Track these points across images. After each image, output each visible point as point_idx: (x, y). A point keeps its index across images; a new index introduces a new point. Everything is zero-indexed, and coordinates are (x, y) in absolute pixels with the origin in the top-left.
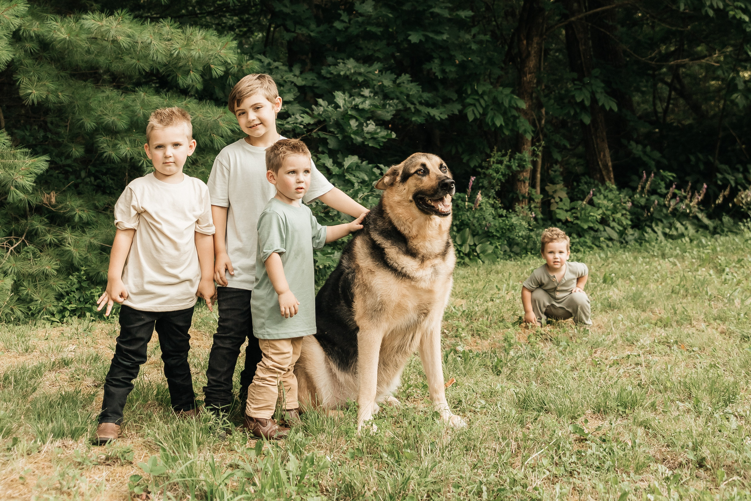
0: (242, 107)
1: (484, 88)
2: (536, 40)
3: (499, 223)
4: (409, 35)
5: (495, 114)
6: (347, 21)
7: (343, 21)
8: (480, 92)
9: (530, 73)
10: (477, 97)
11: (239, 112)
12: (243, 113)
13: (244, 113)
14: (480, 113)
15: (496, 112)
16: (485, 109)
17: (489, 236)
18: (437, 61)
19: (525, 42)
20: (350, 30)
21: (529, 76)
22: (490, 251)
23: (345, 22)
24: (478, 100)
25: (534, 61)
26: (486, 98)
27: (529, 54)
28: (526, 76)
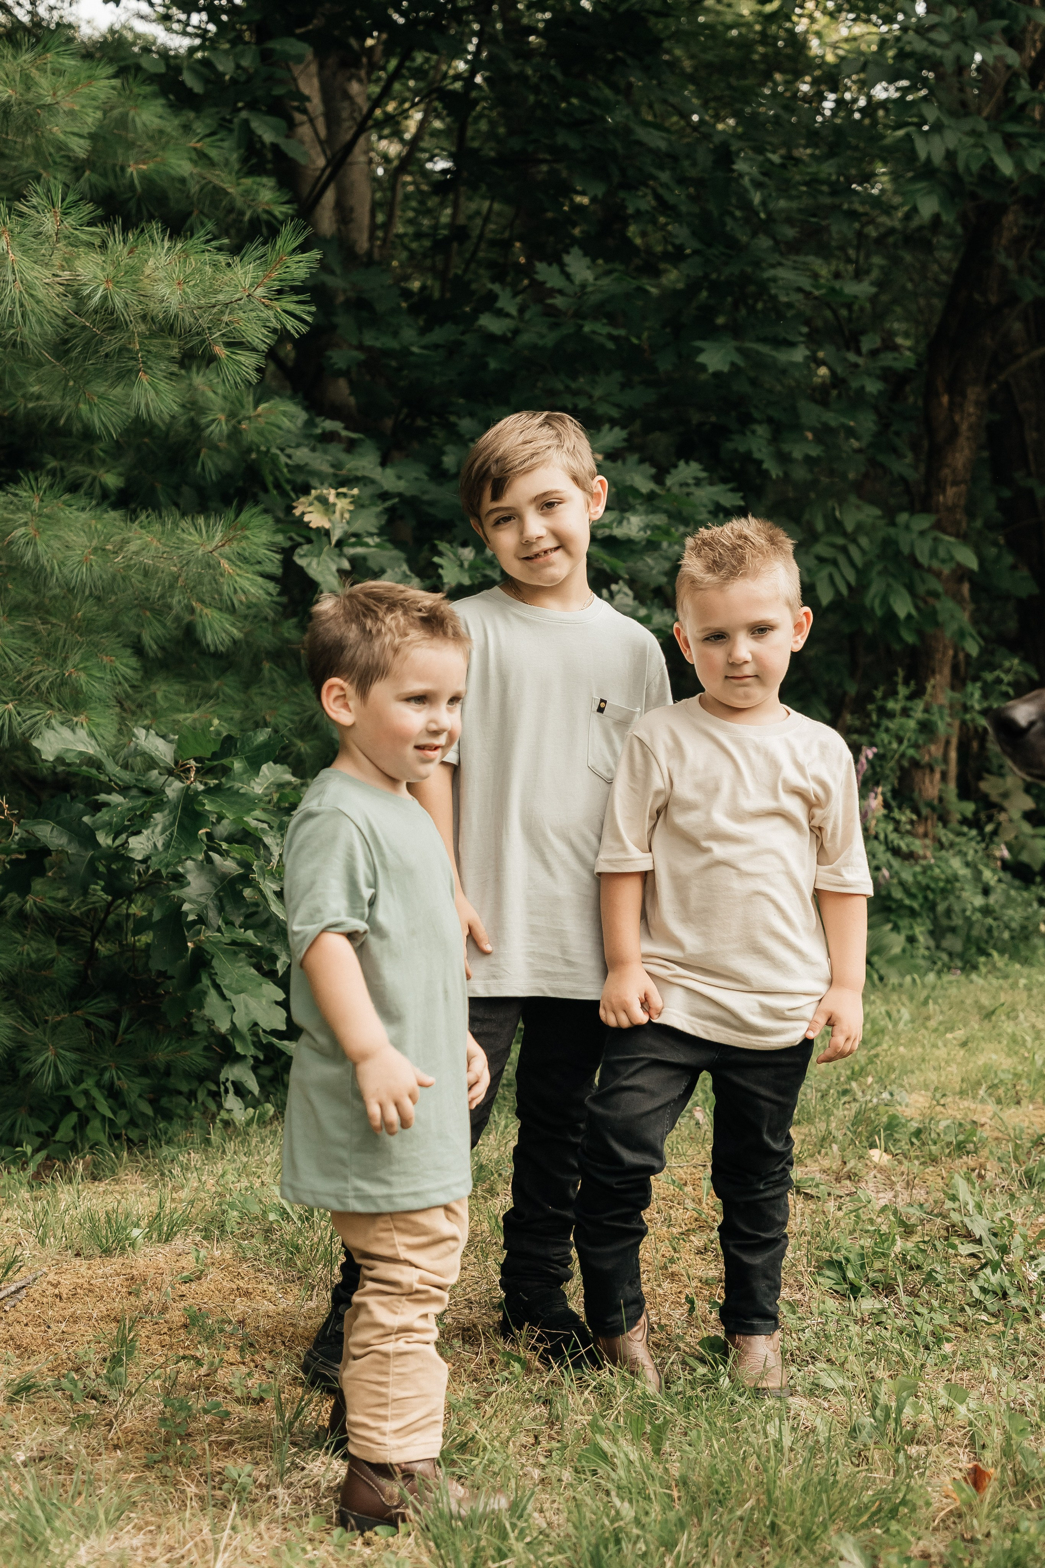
0: (508, 500)
1: (861, 516)
2: (973, 393)
3: (915, 875)
4: (701, 351)
5: (889, 585)
6: (514, 312)
7: (501, 313)
8: (850, 527)
9: (955, 483)
10: (840, 541)
11: (495, 516)
12: (507, 519)
13: (511, 516)
14: (849, 585)
15: (891, 580)
16: (862, 573)
17: (889, 910)
18: (761, 430)
19: (945, 399)
20: (525, 338)
21: (951, 491)
22: (897, 950)
23: (508, 315)
24: (844, 550)
25: (967, 452)
26: (864, 541)
27: (954, 433)
28: (944, 491)
